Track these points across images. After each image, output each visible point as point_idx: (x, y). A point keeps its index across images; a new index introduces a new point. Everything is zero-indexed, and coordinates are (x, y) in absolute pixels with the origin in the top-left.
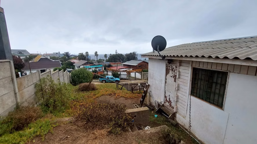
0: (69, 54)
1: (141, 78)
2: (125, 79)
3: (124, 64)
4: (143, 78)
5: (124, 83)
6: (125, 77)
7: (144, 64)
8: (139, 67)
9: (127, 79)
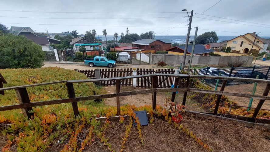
0: (78, 33)
1: (148, 62)
2: (126, 63)
3: (133, 44)
4: (152, 62)
5: (122, 68)
6: (126, 59)
7: (159, 44)
8: (151, 47)
9: (129, 63)
